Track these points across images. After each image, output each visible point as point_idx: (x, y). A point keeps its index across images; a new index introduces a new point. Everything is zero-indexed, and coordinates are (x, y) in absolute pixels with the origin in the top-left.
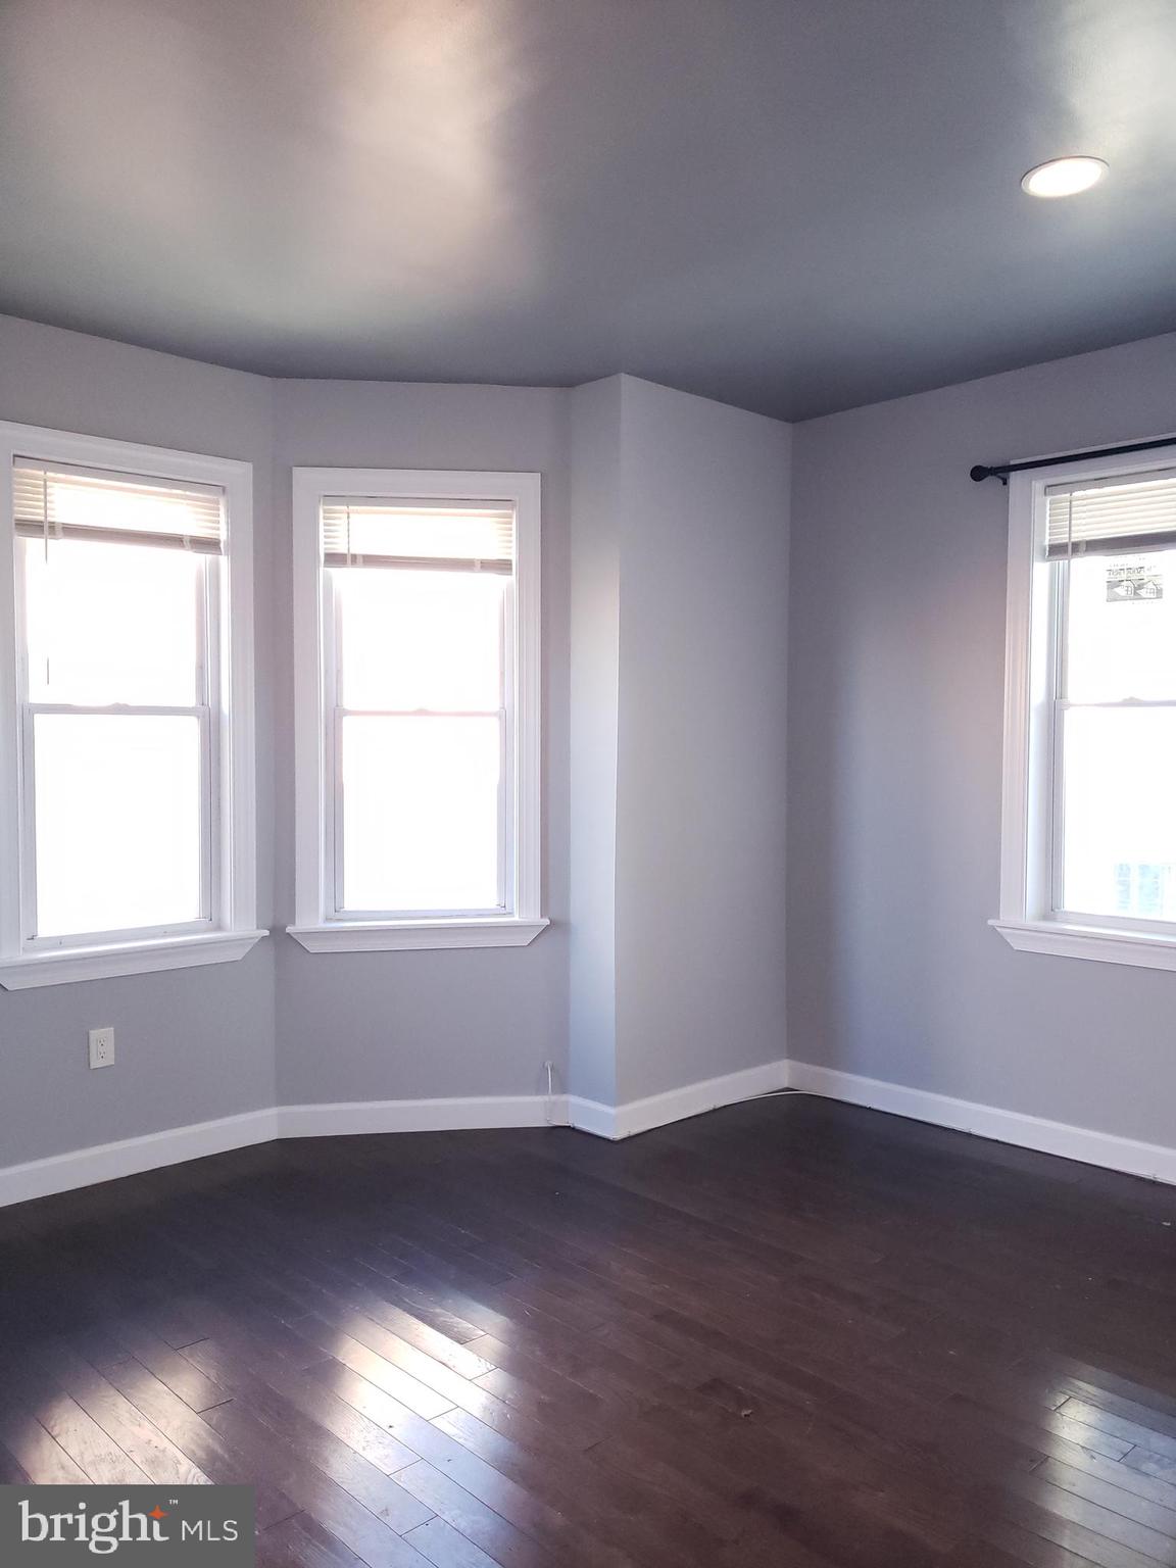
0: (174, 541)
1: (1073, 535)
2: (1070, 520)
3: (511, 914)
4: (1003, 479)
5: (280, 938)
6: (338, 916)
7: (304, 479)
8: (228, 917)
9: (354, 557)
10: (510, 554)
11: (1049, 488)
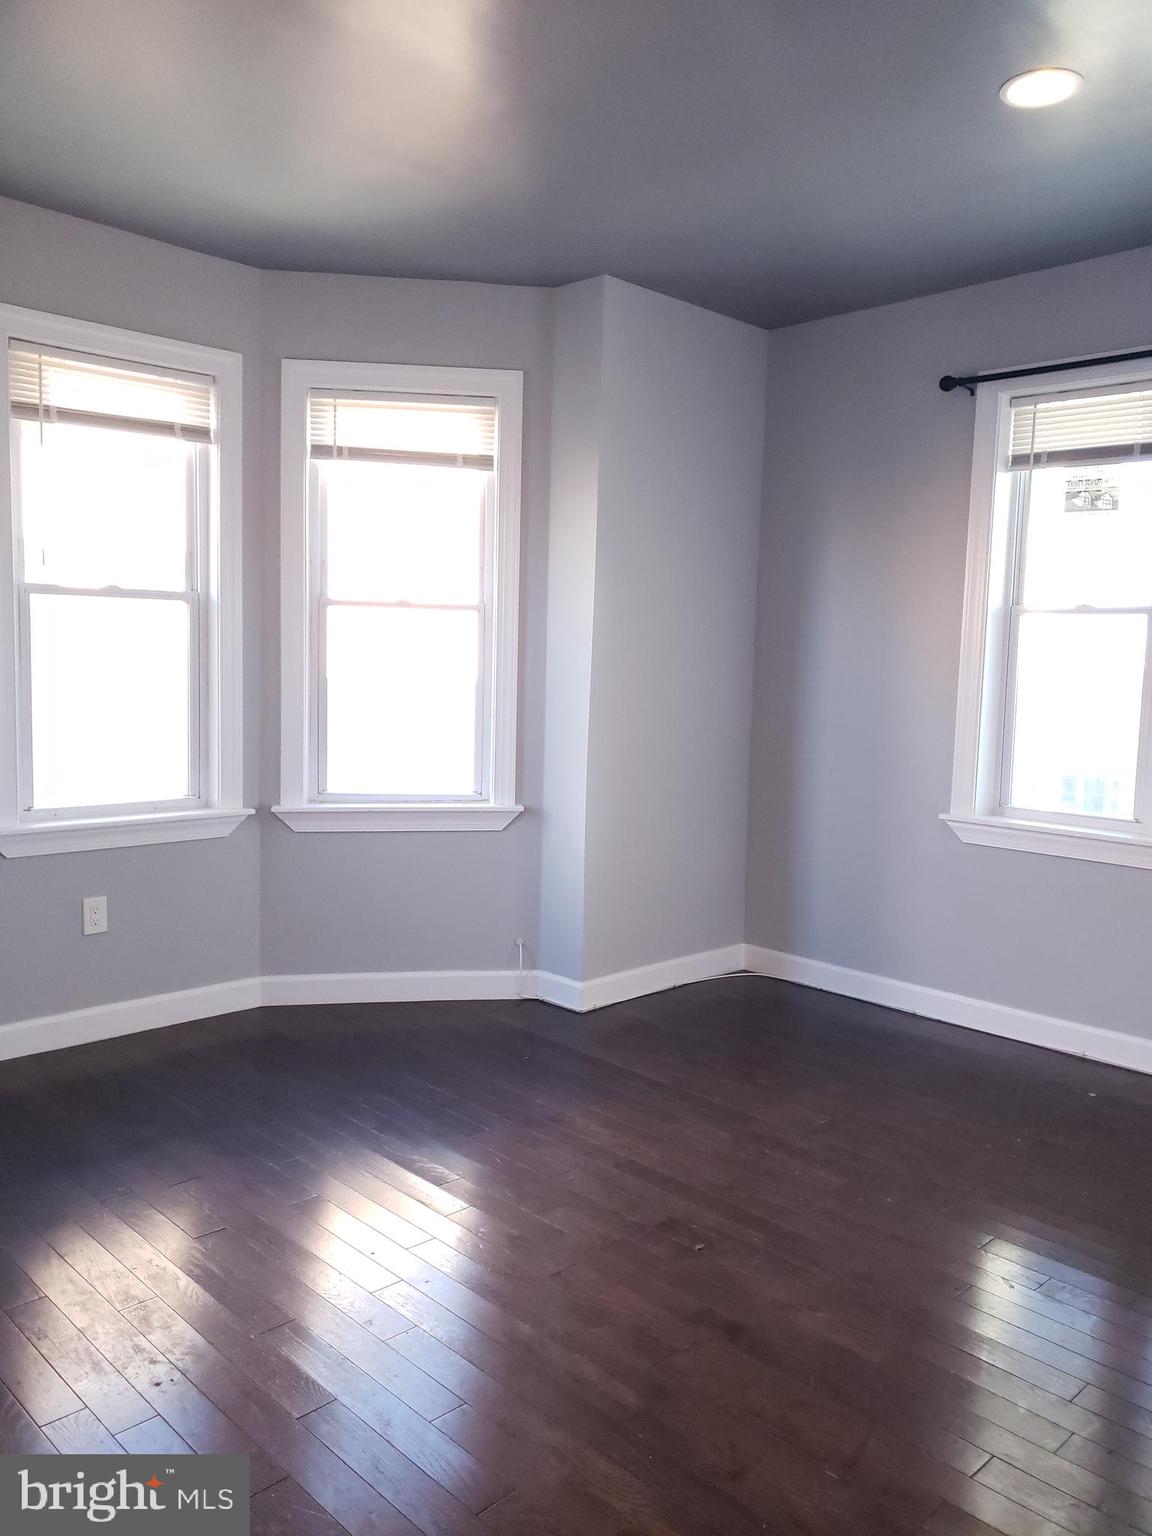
0: (166, 428)
1: (1035, 446)
2: (1033, 432)
3: (487, 800)
4: (969, 388)
5: (265, 818)
6: (321, 798)
7: (294, 372)
8: (215, 796)
9: (340, 450)
10: (492, 450)
11: (1015, 400)
